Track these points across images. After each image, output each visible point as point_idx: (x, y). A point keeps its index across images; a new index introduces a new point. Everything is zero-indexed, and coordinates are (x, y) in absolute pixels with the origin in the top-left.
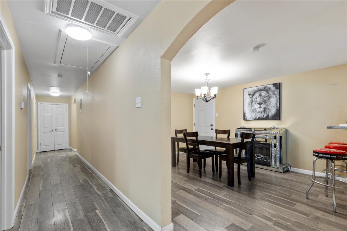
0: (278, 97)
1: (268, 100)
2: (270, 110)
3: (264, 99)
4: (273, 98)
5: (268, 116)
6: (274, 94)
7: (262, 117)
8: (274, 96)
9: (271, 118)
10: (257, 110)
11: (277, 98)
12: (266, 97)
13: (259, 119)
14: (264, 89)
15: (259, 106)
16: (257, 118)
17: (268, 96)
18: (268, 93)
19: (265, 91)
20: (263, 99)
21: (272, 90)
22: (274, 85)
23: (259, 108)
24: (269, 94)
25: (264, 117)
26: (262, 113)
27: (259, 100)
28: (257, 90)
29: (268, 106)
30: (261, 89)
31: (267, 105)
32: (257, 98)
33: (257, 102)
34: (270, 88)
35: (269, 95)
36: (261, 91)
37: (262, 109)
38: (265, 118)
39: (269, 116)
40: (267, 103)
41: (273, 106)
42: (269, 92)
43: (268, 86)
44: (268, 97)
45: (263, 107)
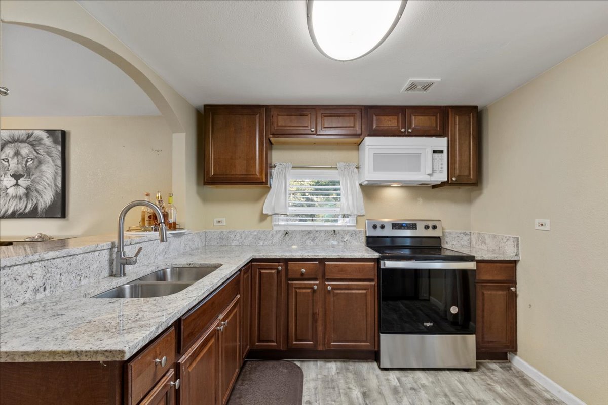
0: (59, 163)
1: (37, 168)
2: (40, 194)
3: (26, 164)
4: (47, 165)
5: (36, 208)
6: (49, 154)
7: (21, 211)
8: (49, 159)
9: (42, 213)
10: (8, 191)
11: (56, 165)
12: (32, 159)
13: (14, 215)
14: (25, 138)
15: (13, 181)
16: (10, 212)
17: (36, 157)
18: (35, 151)
19: (28, 143)
20: (24, 165)
21: (44, 145)
22: (50, 132)
23: (14, 185)
24: (38, 153)
25: (28, 210)
26: (21, 199)
27: (13, 165)
28: (10, 140)
29: (35, 184)
30: (18, 139)
31: (33, 181)
32: (10, 160)
33: (8, 170)
34: (41, 139)
35: (39, 156)
36: (19, 144)
37: (21, 191)
38: (29, 212)
39: (39, 209)
40: (33, 175)
41: (48, 185)
42: (37, 148)
43: (36, 133)
44: (36, 161)
45: (25, 185)
